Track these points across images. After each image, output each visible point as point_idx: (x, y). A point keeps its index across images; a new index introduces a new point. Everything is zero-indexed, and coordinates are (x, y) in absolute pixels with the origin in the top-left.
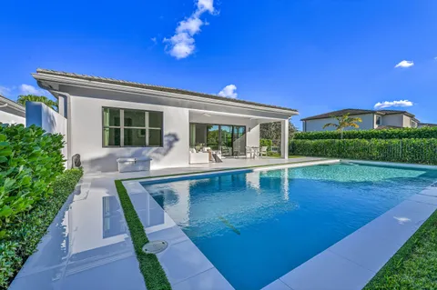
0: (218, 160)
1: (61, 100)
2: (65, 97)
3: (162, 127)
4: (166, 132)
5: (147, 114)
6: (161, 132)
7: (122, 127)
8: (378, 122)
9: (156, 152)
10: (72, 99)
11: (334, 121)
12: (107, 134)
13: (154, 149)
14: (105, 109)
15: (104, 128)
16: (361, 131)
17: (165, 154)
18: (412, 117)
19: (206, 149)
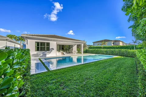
0: (64, 54)
1: (26, 40)
2: (27, 40)
3: (49, 46)
4: (50, 48)
5: (46, 43)
6: (49, 47)
7: (40, 46)
8: (113, 44)
9: (48, 53)
10: (29, 40)
11: (100, 43)
12: (36, 48)
13: (48, 52)
14: (36, 42)
15: (35, 47)
16: (108, 46)
17: (50, 53)
18: (123, 42)
19: (61, 51)
